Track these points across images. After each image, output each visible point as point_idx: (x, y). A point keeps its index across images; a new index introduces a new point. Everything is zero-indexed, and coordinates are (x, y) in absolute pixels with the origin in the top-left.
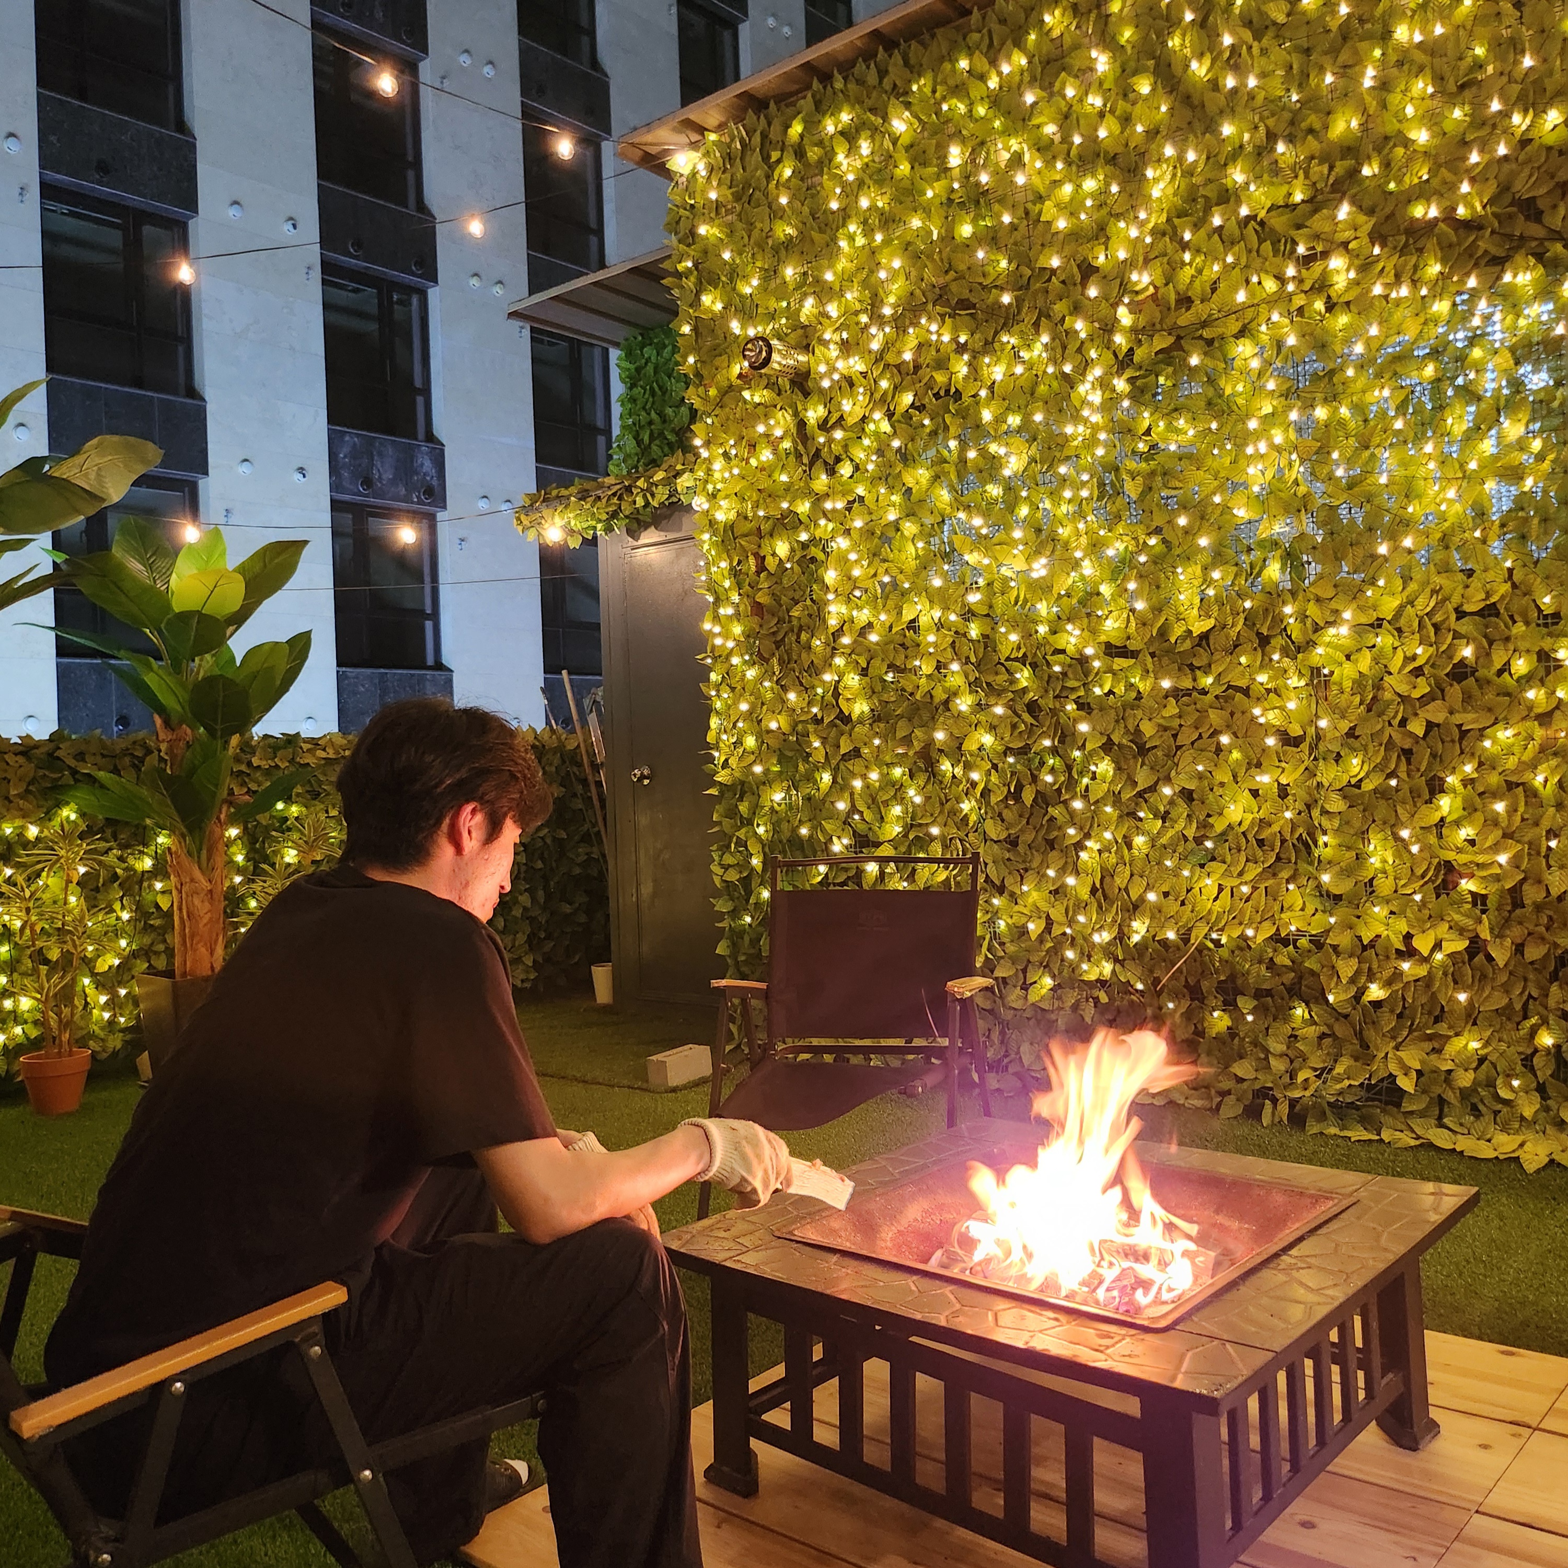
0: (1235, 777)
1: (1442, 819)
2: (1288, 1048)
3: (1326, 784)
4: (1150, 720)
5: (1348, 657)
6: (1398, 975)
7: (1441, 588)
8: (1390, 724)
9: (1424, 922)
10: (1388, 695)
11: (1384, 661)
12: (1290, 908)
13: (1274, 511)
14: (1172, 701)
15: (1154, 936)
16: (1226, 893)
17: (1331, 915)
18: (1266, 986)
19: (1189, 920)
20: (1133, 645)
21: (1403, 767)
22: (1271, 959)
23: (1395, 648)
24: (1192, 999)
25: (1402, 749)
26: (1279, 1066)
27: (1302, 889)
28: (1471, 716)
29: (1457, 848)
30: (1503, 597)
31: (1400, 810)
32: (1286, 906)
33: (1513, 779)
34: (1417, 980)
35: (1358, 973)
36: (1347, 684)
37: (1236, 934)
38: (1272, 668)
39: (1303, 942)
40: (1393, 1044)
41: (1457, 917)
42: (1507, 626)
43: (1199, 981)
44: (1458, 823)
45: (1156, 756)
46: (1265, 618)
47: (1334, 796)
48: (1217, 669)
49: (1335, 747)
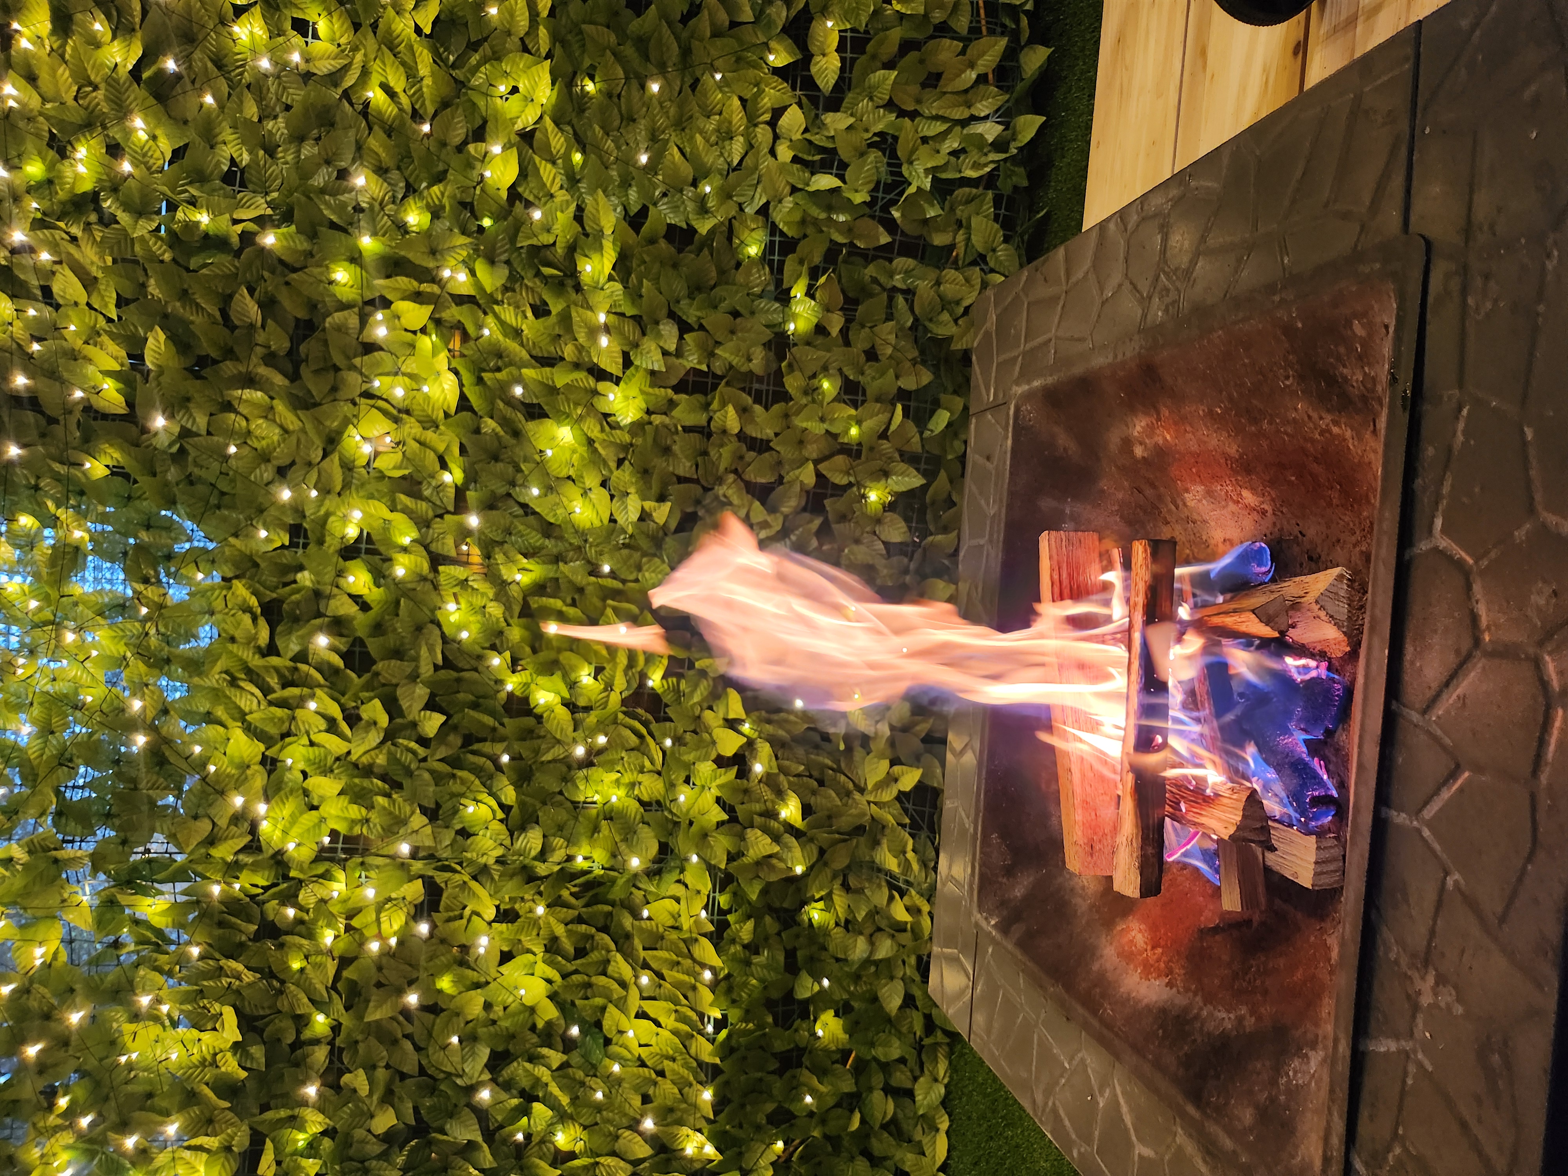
0: (477, 986)
1: (566, 704)
2: (861, 933)
3: (500, 852)
4: (372, 1116)
5: (314, 808)
6: (768, 779)
7: (227, 672)
8: (424, 760)
9: (702, 740)
10: (381, 760)
11: (330, 761)
12: (676, 916)
13: (54, 901)
14: (346, 1078)
15: (708, 1120)
16: (649, 1007)
17: (687, 860)
18: (781, 957)
19: (686, 1066)
20: (241, 1139)
21: (486, 747)
22: (745, 947)
23: (312, 744)
24: (800, 1065)
25: (463, 746)
26: (885, 949)
27: (650, 898)
28: (424, 652)
29: (605, 690)
30: (254, 593)
31: (548, 757)
32: (671, 922)
33: (517, 609)
34: (777, 758)
35: (766, 830)
36: (355, 812)
37: (707, 996)
38: (315, 921)
39: (723, 900)
40: (857, 796)
41: (697, 698)
42: (298, 591)
43: (774, 1055)
44: (572, 685)
45: (431, 1109)
46: (232, 926)
47: (519, 844)
48: (304, 1005)
49: (448, 837)
